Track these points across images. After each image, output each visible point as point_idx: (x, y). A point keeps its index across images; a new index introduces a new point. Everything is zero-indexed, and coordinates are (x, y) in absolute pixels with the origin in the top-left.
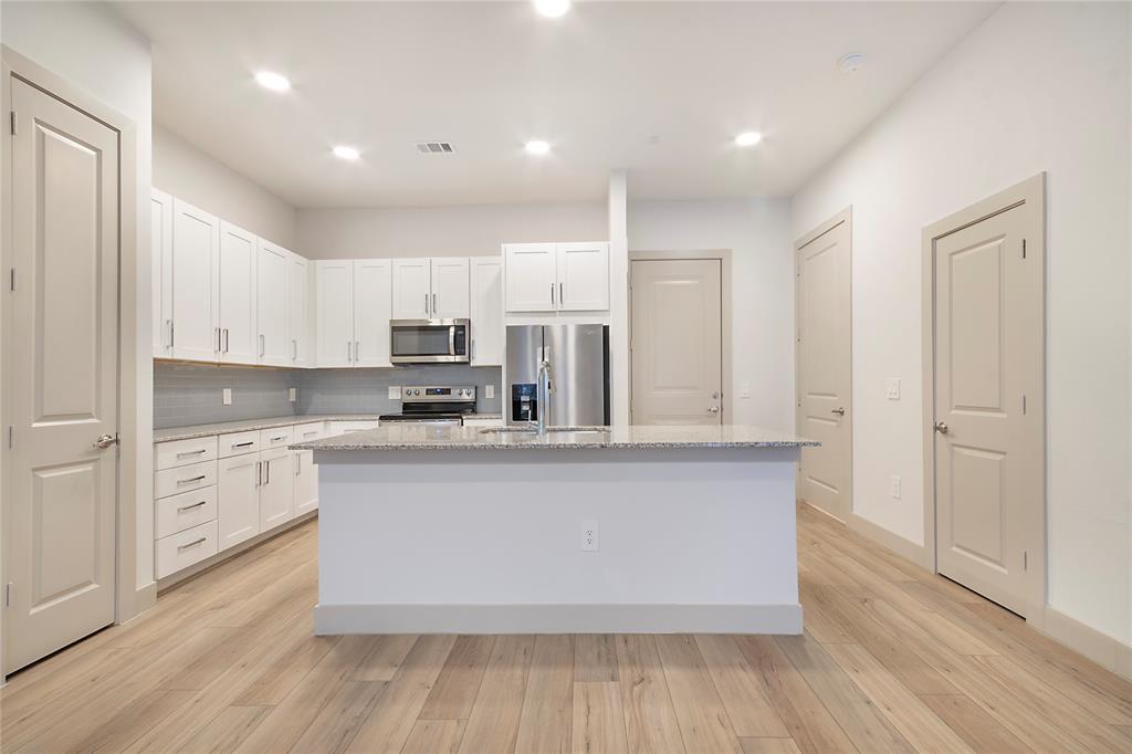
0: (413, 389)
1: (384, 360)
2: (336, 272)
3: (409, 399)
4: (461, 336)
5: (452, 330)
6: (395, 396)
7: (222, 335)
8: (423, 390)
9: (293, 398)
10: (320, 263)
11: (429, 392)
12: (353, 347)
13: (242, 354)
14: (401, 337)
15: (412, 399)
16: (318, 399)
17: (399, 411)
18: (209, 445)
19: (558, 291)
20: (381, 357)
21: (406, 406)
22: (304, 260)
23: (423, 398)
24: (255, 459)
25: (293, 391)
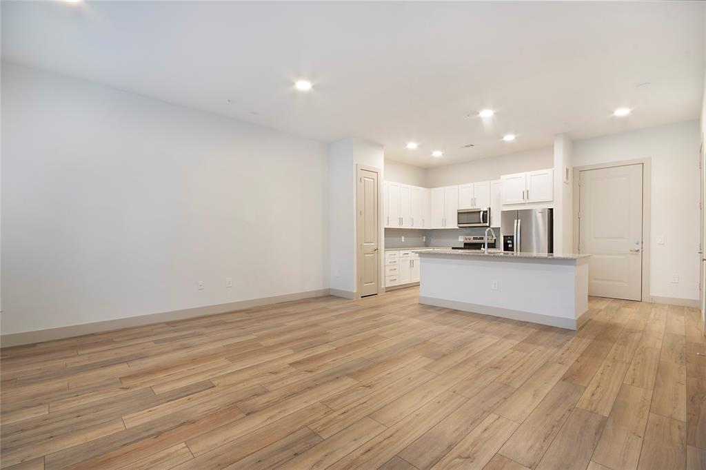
0: (468, 237)
1: (455, 226)
2: (438, 192)
3: (466, 242)
4: (486, 216)
5: (482, 213)
6: (461, 240)
7: (401, 220)
8: (472, 237)
9: (424, 240)
10: (433, 189)
11: (474, 238)
12: (444, 221)
13: (407, 225)
14: (461, 216)
15: (468, 241)
16: (433, 241)
17: (463, 246)
18: (396, 252)
19: (526, 194)
20: (453, 225)
21: (465, 244)
22: (427, 189)
23: (472, 241)
24: (409, 259)
25: (424, 237)
